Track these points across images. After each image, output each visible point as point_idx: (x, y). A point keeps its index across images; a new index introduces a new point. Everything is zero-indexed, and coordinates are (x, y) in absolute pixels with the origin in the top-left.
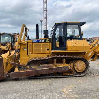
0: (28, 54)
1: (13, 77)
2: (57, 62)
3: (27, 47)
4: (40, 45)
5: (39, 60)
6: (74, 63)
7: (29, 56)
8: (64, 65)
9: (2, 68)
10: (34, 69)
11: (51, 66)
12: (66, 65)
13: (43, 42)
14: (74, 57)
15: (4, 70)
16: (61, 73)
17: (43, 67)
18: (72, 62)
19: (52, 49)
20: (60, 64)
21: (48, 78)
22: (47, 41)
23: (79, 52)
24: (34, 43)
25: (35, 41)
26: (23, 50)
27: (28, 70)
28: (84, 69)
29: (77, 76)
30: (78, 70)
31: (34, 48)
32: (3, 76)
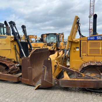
0: (80, 56)
1: (62, 85)
5: (99, 66)
7: (82, 58)
10: (92, 79)
15: (52, 75)
25: (92, 38)
26: (74, 50)
27: (83, 79)
31: (89, 48)
32: (51, 83)
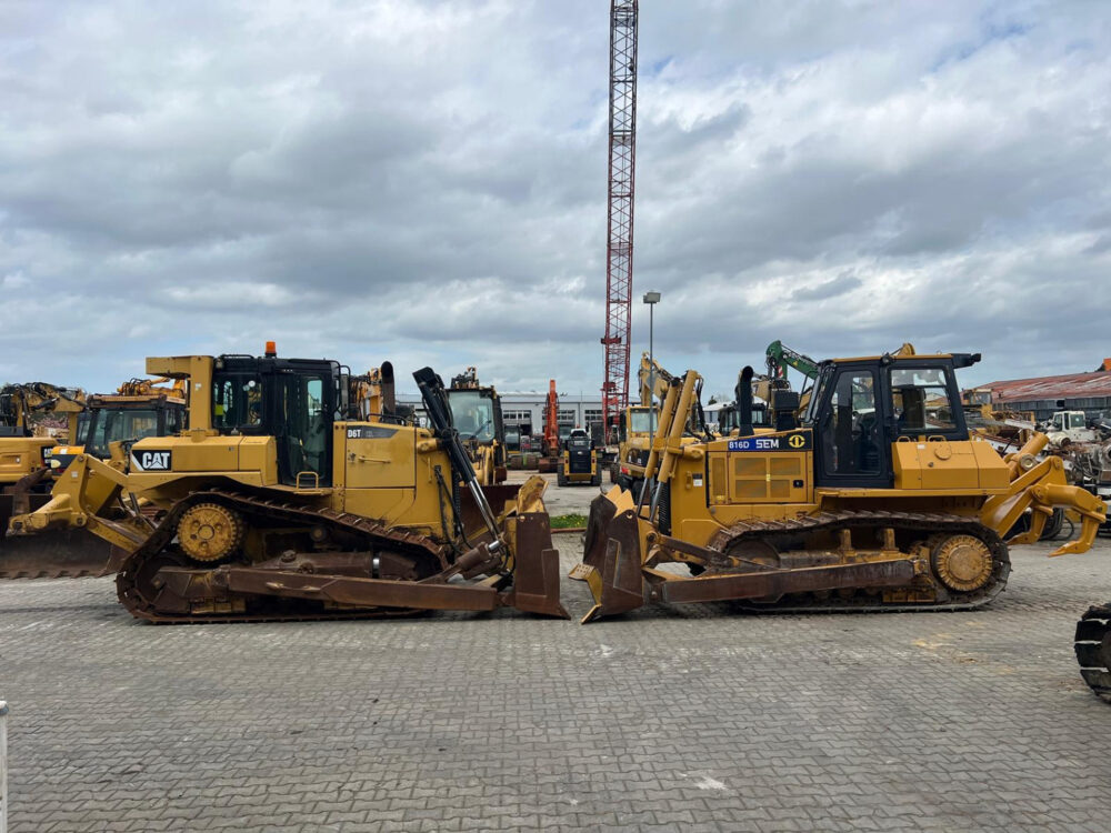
0: (708, 505)
1: (672, 600)
2: (858, 544)
3: (703, 472)
4: (764, 460)
5: (774, 533)
6: (931, 548)
7: (712, 513)
8: (889, 556)
9: (634, 562)
10: (761, 570)
11: (828, 561)
12: (899, 557)
13: (774, 449)
14: (935, 518)
15: (639, 568)
16: (873, 593)
17: (794, 564)
18: (924, 545)
19: (816, 484)
20: (869, 553)
21: (818, 613)
22: (794, 441)
23: (954, 498)
24: (734, 455)
25: (741, 445)
26: (688, 486)
27: (735, 573)
28: (983, 578)
29: (952, 606)
30: (954, 578)
31: (734, 477)
32: (636, 594)
